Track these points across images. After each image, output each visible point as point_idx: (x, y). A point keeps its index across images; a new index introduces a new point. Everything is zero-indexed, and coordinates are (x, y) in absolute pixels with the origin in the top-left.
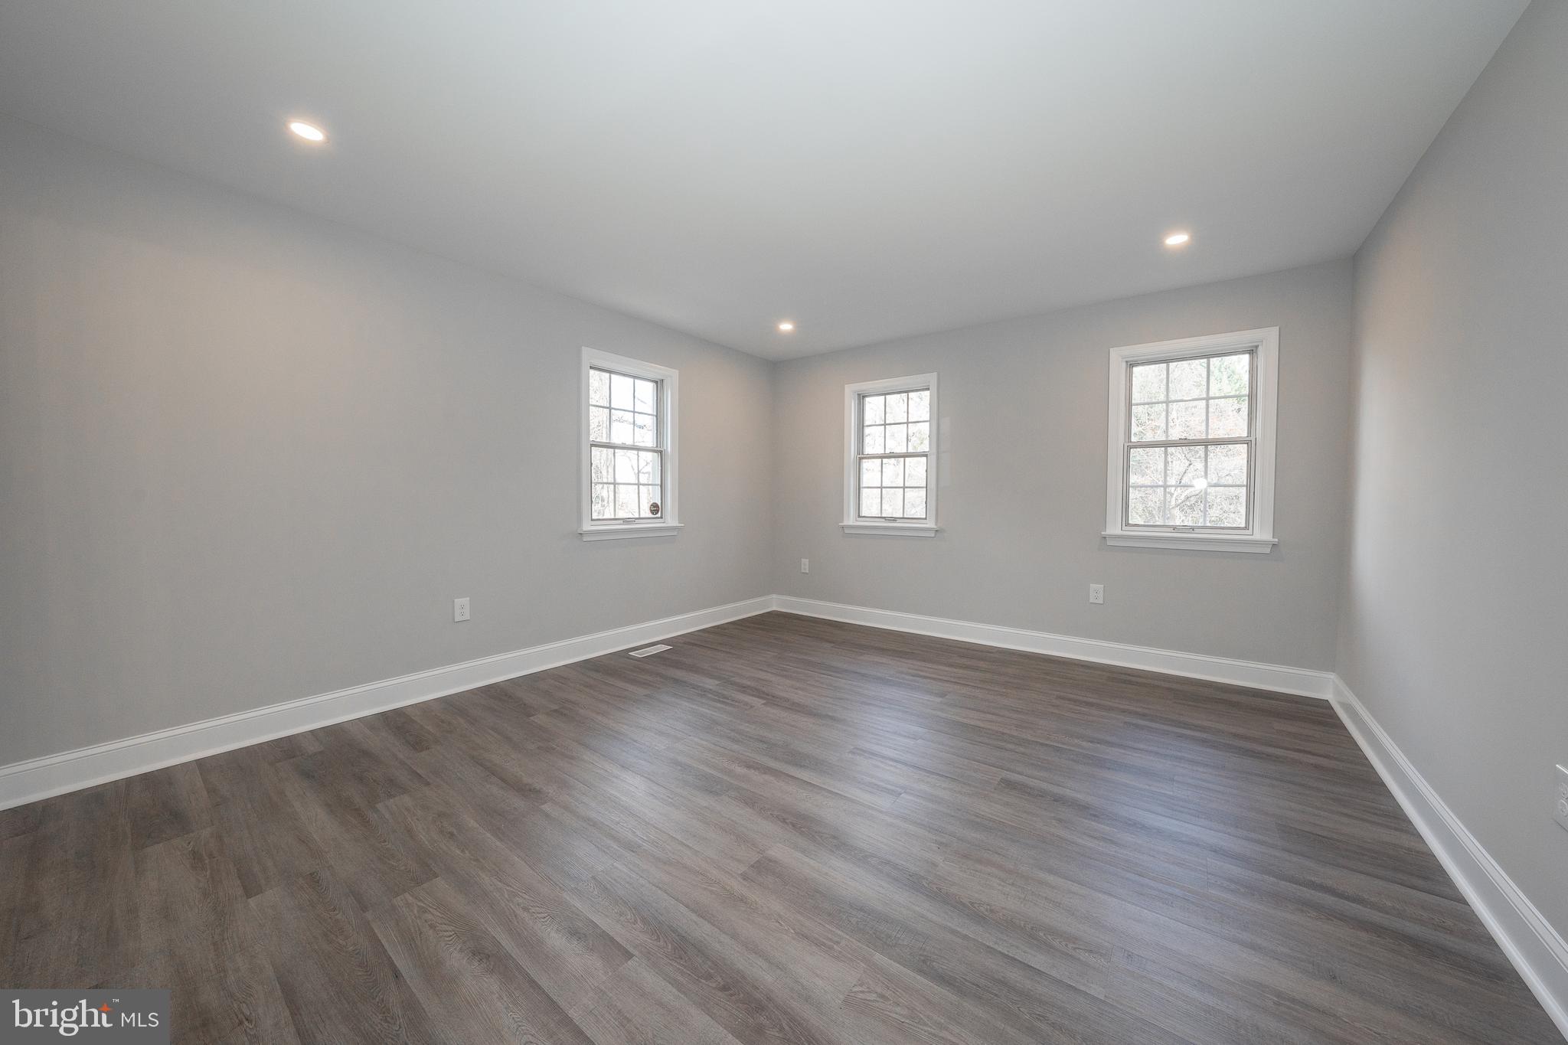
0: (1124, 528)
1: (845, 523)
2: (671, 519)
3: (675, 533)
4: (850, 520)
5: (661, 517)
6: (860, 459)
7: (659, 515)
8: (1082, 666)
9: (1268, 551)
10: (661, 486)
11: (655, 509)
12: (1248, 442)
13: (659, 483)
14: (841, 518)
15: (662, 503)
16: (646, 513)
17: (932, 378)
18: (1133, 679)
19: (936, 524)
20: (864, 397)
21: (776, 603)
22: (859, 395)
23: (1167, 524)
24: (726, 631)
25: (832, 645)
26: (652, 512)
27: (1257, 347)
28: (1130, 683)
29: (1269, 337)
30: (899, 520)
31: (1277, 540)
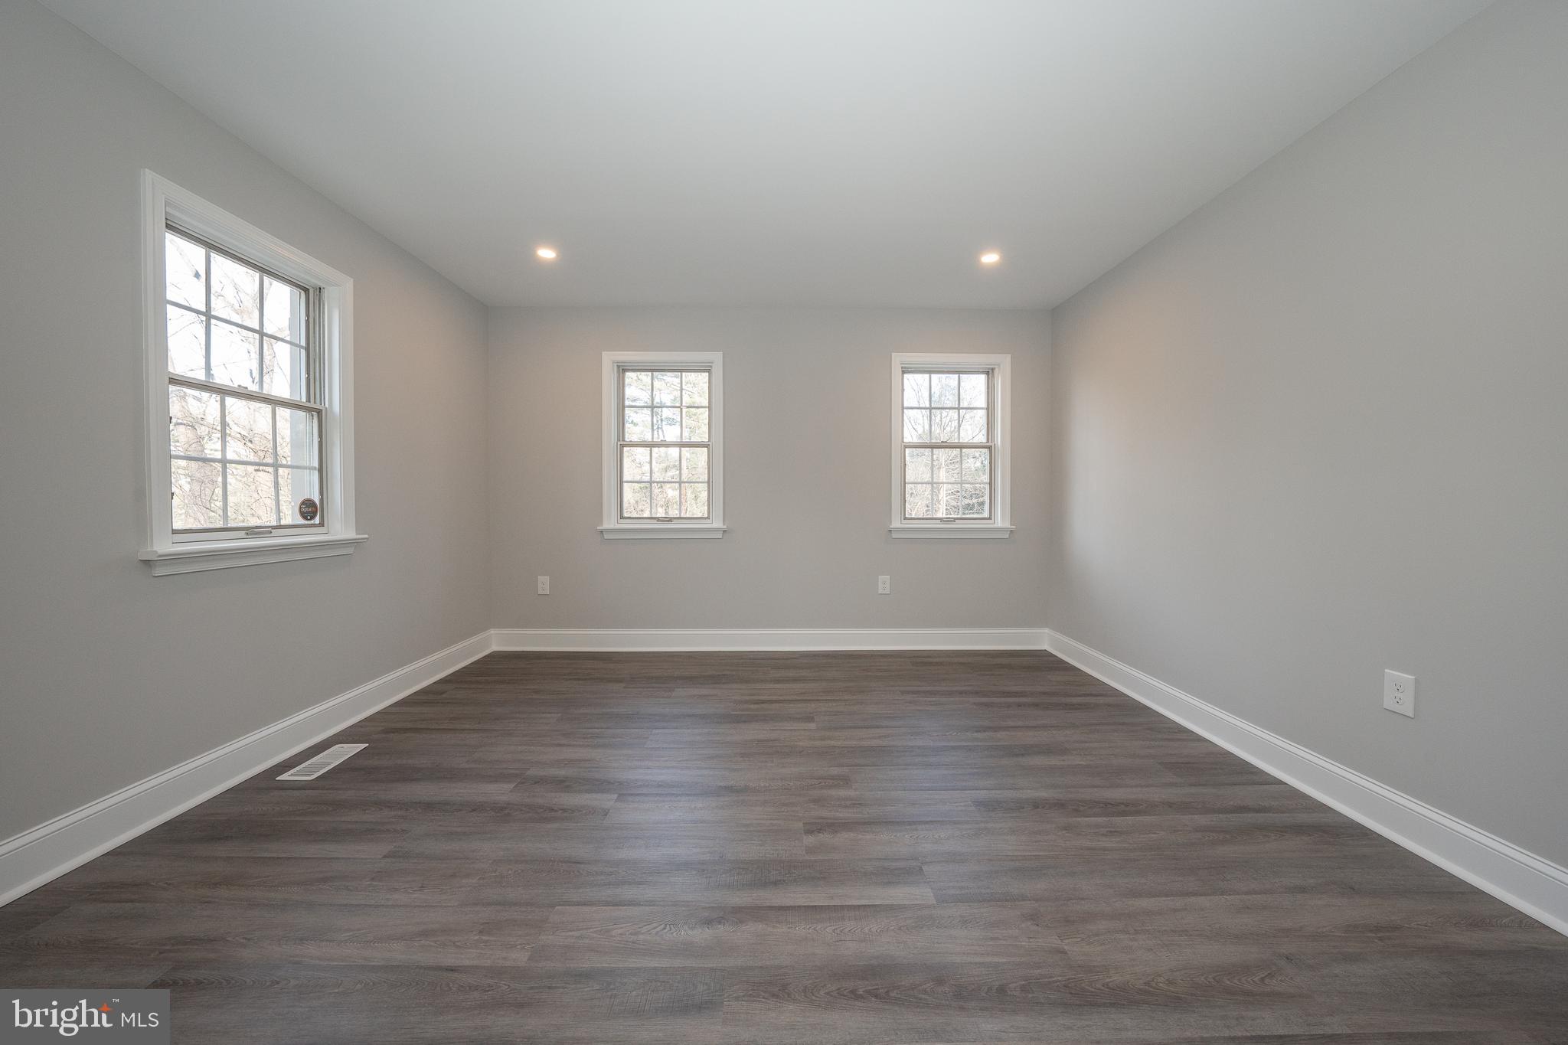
0: (903, 521)
1: (606, 525)
2: (340, 527)
3: (350, 551)
4: (610, 522)
5: (322, 524)
6: (622, 446)
7: (317, 520)
8: (882, 656)
9: (1007, 536)
10: (320, 470)
11: (309, 510)
12: (989, 448)
13: (316, 465)
14: (599, 517)
15: (322, 500)
16: (290, 515)
17: (716, 358)
18: (930, 660)
19: (724, 524)
20: (624, 371)
21: (498, 640)
22: (619, 367)
23: (935, 517)
24: (444, 696)
25: (623, 685)
26: (304, 515)
27: (993, 369)
28: (931, 664)
29: (1004, 363)
30: (675, 521)
31: (1014, 527)
